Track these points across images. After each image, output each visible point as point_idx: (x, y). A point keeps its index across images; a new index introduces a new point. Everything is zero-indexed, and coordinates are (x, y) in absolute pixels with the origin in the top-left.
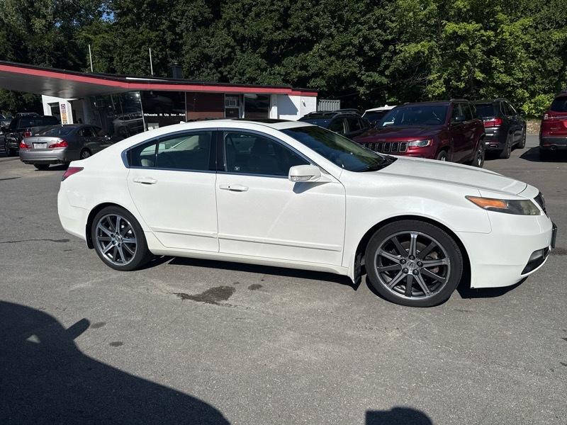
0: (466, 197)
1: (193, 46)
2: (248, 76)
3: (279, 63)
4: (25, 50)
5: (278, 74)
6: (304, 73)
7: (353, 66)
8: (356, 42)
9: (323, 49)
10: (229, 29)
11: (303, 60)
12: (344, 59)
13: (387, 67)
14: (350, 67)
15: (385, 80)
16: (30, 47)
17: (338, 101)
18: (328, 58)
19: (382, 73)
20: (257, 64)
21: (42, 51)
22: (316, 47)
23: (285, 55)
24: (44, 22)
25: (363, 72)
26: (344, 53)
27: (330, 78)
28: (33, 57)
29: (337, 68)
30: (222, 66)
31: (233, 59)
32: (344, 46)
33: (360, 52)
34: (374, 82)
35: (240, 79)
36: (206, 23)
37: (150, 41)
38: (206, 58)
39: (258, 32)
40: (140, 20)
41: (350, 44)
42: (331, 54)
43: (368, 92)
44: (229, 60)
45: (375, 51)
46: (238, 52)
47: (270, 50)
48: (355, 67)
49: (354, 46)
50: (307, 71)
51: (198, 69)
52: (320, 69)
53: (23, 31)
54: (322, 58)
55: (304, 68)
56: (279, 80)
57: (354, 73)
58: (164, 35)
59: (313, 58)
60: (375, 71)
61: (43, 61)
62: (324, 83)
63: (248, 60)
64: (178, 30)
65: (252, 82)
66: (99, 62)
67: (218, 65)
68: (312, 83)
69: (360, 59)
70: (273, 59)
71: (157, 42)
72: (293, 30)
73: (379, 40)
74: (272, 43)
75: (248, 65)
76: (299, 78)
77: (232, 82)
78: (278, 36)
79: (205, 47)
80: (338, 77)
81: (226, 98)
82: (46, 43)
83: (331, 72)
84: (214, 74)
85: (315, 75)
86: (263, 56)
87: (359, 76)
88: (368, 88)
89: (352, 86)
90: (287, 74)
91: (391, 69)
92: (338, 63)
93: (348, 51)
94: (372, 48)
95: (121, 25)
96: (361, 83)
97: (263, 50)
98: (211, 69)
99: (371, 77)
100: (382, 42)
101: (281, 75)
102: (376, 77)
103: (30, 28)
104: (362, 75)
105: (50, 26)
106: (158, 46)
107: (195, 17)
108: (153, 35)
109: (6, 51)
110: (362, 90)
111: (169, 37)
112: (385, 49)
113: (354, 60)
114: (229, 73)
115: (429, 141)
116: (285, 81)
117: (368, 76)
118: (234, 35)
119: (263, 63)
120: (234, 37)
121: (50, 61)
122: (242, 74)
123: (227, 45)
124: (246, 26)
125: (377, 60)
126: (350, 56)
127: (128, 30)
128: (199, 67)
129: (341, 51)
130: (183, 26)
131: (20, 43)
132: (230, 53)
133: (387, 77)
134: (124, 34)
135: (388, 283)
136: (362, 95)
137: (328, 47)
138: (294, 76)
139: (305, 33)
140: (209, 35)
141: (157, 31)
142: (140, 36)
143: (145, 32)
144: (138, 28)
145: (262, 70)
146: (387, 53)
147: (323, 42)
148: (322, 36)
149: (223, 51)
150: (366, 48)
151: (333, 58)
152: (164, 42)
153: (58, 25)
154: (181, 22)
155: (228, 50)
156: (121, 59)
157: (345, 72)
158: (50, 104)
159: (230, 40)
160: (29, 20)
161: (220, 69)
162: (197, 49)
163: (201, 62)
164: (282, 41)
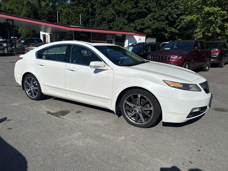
1: (99, 14)
2: (120, 27)
3: (133, 22)
4: (38, 14)
5: (132, 27)
6: (143, 27)
7: (163, 25)
8: (165, 14)
9: (151, 17)
10: (114, 8)
11: (143, 21)
12: (159, 21)
13: (178, 25)
14: (162, 25)
15: (177, 31)
16: (39, 13)
17: (155, 39)
18: (153, 21)
19: (176, 28)
20: (124, 22)
21: (44, 15)
22: (149, 16)
23: (135, 19)
24: (45, 3)
25: (167, 27)
26: (160, 19)
27: (153, 29)
28: (41, 17)
29: (157, 25)
30: (110, 23)
31: (114, 20)
32: (160, 16)
33: (167, 19)
34: (172, 31)
35: (117, 28)
36: (105, 5)
37: (83, 12)
38: (104, 19)
39: (125, 9)
40: (80, 3)
41: (163, 15)
42: (154, 19)
43: (169, 36)
44: (113, 20)
45: (173, 18)
46: (117, 17)
47: (129, 16)
48: (164, 25)
49: (164, 16)
50: (144, 26)
51: (101, 24)
52: (149, 25)
53: (37, 6)
54: (151, 20)
55: (143, 24)
56: (132, 29)
57: (164, 27)
58: (88, 9)
59: (147, 21)
60: (173, 27)
61: (44, 18)
62: (150, 31)
63: (120, 20)
64: (94, 7)
65: (121, 29)
66: (64, 19)
67: (108, 22)
68: (145, 31)
69: (167, 22)
70: (131, 20)
71: (86, 12)
72: (140, 9)
73: (175, 14)
74: (130, 14)
75: (120, 23)
76: (141, 29)
77: (113, 29)
78: (133, 11)
79: (104, 15)
80: (157, 29)
81: (107, 36)
82: (45, 11)
83: (153, 27)
84: (107, 26)
85: (147, 28)
86: (126, 19)
87: (166, 29)
88: (169, 34)
89: (162, 33)
90: (136, 27)
91: (180, 27)
92: (157, 23)
93: (162, 18)
94: (172, 17)
95: (72, 5)
96: (166, 32)
97: (127, 17)
98: (105, 24)
99: (171, 29)
100: (177, 15)
101: (133, 27)
102: (173, 30)
103: (40, 6)
104: (167, 28)
105: (47, 5)
106: (86, 13)
107: (101, 3)
108: (84, 9)
109: (31, 14)
110: (166, 35)
111: (90, 10)
112: (178, 18)
113: (164, 22)
114: (113, 26)
116: (135, 30)
117: (169, 29)
118: (116, 10)
119: (126, 22)
120: (115, 11)
121: (46, 18)
122: (118, 26)
123: (113, 14)
124: (121, 7)
125: (174, 22)
126: (162, 20)
127: (75, 7)
128: (101, 23)
129: (159, 18)
130: (96, 6)
131: (36, 11)
132: (113, 18)
133: (178, 30)
134: (73, 9)
135: (128, 116)
136: (167, 37)
137: (154, 16)
138: (138, 28)
139: (144, 10)
140: (106, 10)
141: (86, 8)
142: (79, 10)
143: (81, 8)
144: (78, 7)
145: (126, 25)
146: (178, 20)
147: (152, 14)
148: (151, 11)
149: (111, 17)
150: (170, 17)
151: (155, 21)
152: (88, 12)
153: (51, 4)
154: (96, 4)
155: (113, 16)
156: (71, 18)
157: (160, 27)
159: (114, 12)
160: (40, 2)
161: (109, 24)
162: (101, 16)
163: (102, 21)
164: (135, 13)
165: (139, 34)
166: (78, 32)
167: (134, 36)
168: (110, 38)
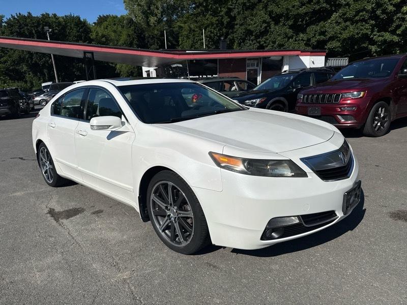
0: (211, 154)
1: (241, 25)
2: (277, 43)
3: (304, 31)
4: (144, 38)
5: (302, 40)
6: (322, 37)
7: (366, 29)
8: (369, 7)
9: (340, 17)
10: (266, 9)
11: (322, 27)
12: (357, 23)
13: (398, 27)
14: (361, 30)
15: (396, 39)
16: (147, 35)
17: (347, 58)
18: (343, 24)
19: (393, 32)
20: (286, 33)
21: (153, 37)
22: (335, 15)
23: (308, 25)
24: (156, 18)
25: (375, 33)
26: (357, 18)
27: (345, 39)
28: (148, 42)
29: (352, 30)
30: (260, 38)
31: (268, 31)
32: (358, 12)
33: (374, 16)
34: (385, 41)
35: (273, 46)
36: (252, 7)
37: (212, 24)
38: (249, 33)
39: (287, 9)
40: (207, 10)
41: (364, 10)
42: (346, 20)
43: (379, 50)
44: (265, 32)
45: (387, 14)
46: (272, 26)
47: (296, 21)
48: (367, 29)
49: (367, 11)
50: (325, 36)
51: (243, 42)
52: (335, 33)
53: (144, 25)
54: (338, 23)
55: (323, 33)
56: (302, 44)
57: (367, 34)
58: (222, 18)
59: (331, 26)
60: (386, 31)
61: (154, 44)
62: (338, 44)
63: (279, 31)
64: (232, 14)
65: (281, 47)
67: (257, 37)
68: (329, 45)
69: (373, 22)
70: (298, 28)
71: (217, 24)
72: (315, 4)
73: (391, 4)
74: (298, 16)
75: (279, 35)
76: (318, 42)
77: (267, 49)
78: (303, 10)
79: (249, 25)
80: (351, 38)
81: (247, 62)
82: (156, 32)
83: (345, 35)
84: (254, 44)
85: (332, 38)
86: (291, 27)
87: (372, 36)
88: (379, 46)
89: (364, 45)
90: (309, 40)
91: (402, 28)
92: (351, 28)
93: (361, 16)
94: (384, 12)
95: (195, 15)
96: (373, 42)
97: (290, 23)
98: (252, 41)
99: (383, 36)
100: (395, 5)
101: (304, 41)
102: (388, 36)
103: (148, 24)
104: (374, 35)
105: (159, 21)
106: (217, 27)
107: (244, 4)
108: (214, 20)
109: (133, 39)
110: (373, 48)
111: (226, 20)
112: (396, 12)
113: (366, 23)
114: (265, 43)
115: (362, 93)
116: (307, 45)
117: (379, 36)
118: (270, 13)
119: (290, 32)
120: (270, 15)
121: (158, 43)
122: (274, 42)
123: (264, 22)
124: (279, 6)
125: (390, 21)
126: (363, 20)
127: (199, 18)
128: (244, 40)
129: (355, 16)
130: (236, 11)
131: (141, 34)
132: (266, 27)
133: (398, 35)
134: (196, 21)
136: (375, 52)
137: (344, 14)
138: (313, 41)
139: (324, 5)
140: (253, 16)
141: (217, 16)
142: (206, 22)
143: (210, 18)
144: (205, 16)
145: (289, 38)
146: (399, 15)
147: (340, 11)
148: (340, 6)
149: (261, 26)
150: (379, 12)
151: (348, 23)
152: (222, 23)
153: (165, 19)
154: (235, 8)
155: (265, 25)
156: (194, 38)
157: (358, 34)
158: (146, 72)
159: (267, 18)
160: (148, 18)
161: (258, 40)
162: (243, 27)
163: (246, 36)
164: (306, 14)
165: (311, 52)
166: (194, 61)
167: (301, 57)
168: (253, 65)
